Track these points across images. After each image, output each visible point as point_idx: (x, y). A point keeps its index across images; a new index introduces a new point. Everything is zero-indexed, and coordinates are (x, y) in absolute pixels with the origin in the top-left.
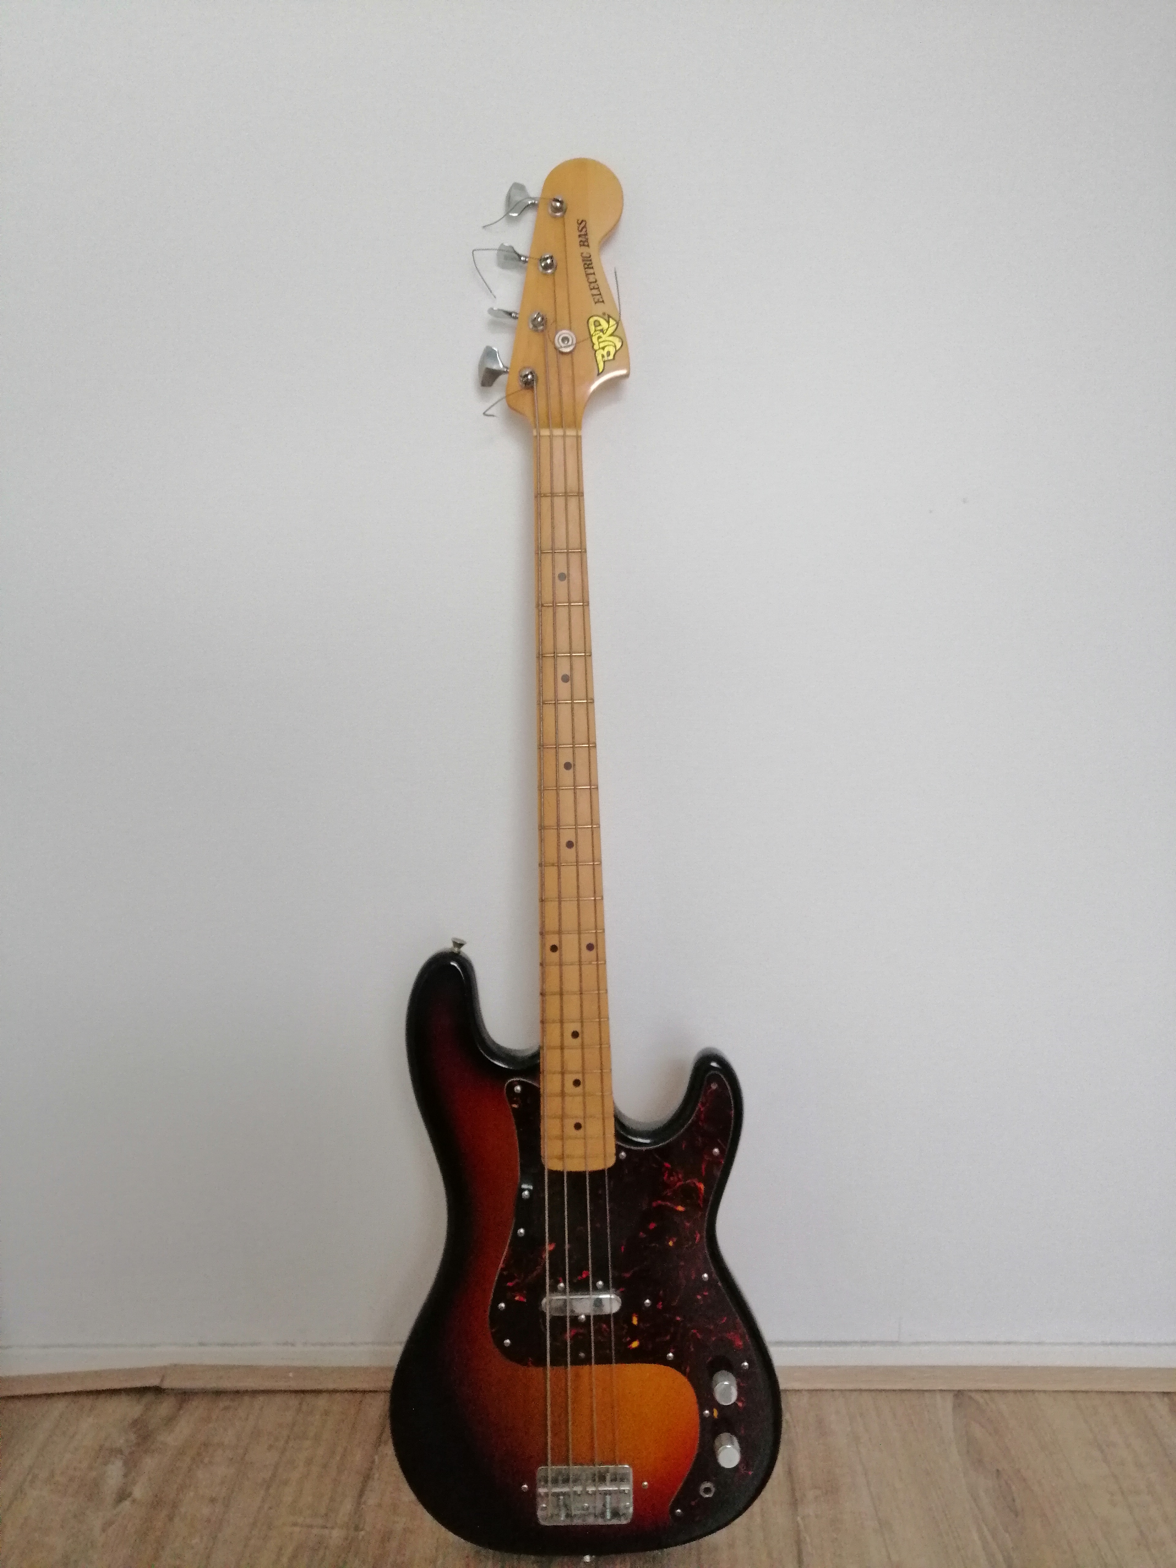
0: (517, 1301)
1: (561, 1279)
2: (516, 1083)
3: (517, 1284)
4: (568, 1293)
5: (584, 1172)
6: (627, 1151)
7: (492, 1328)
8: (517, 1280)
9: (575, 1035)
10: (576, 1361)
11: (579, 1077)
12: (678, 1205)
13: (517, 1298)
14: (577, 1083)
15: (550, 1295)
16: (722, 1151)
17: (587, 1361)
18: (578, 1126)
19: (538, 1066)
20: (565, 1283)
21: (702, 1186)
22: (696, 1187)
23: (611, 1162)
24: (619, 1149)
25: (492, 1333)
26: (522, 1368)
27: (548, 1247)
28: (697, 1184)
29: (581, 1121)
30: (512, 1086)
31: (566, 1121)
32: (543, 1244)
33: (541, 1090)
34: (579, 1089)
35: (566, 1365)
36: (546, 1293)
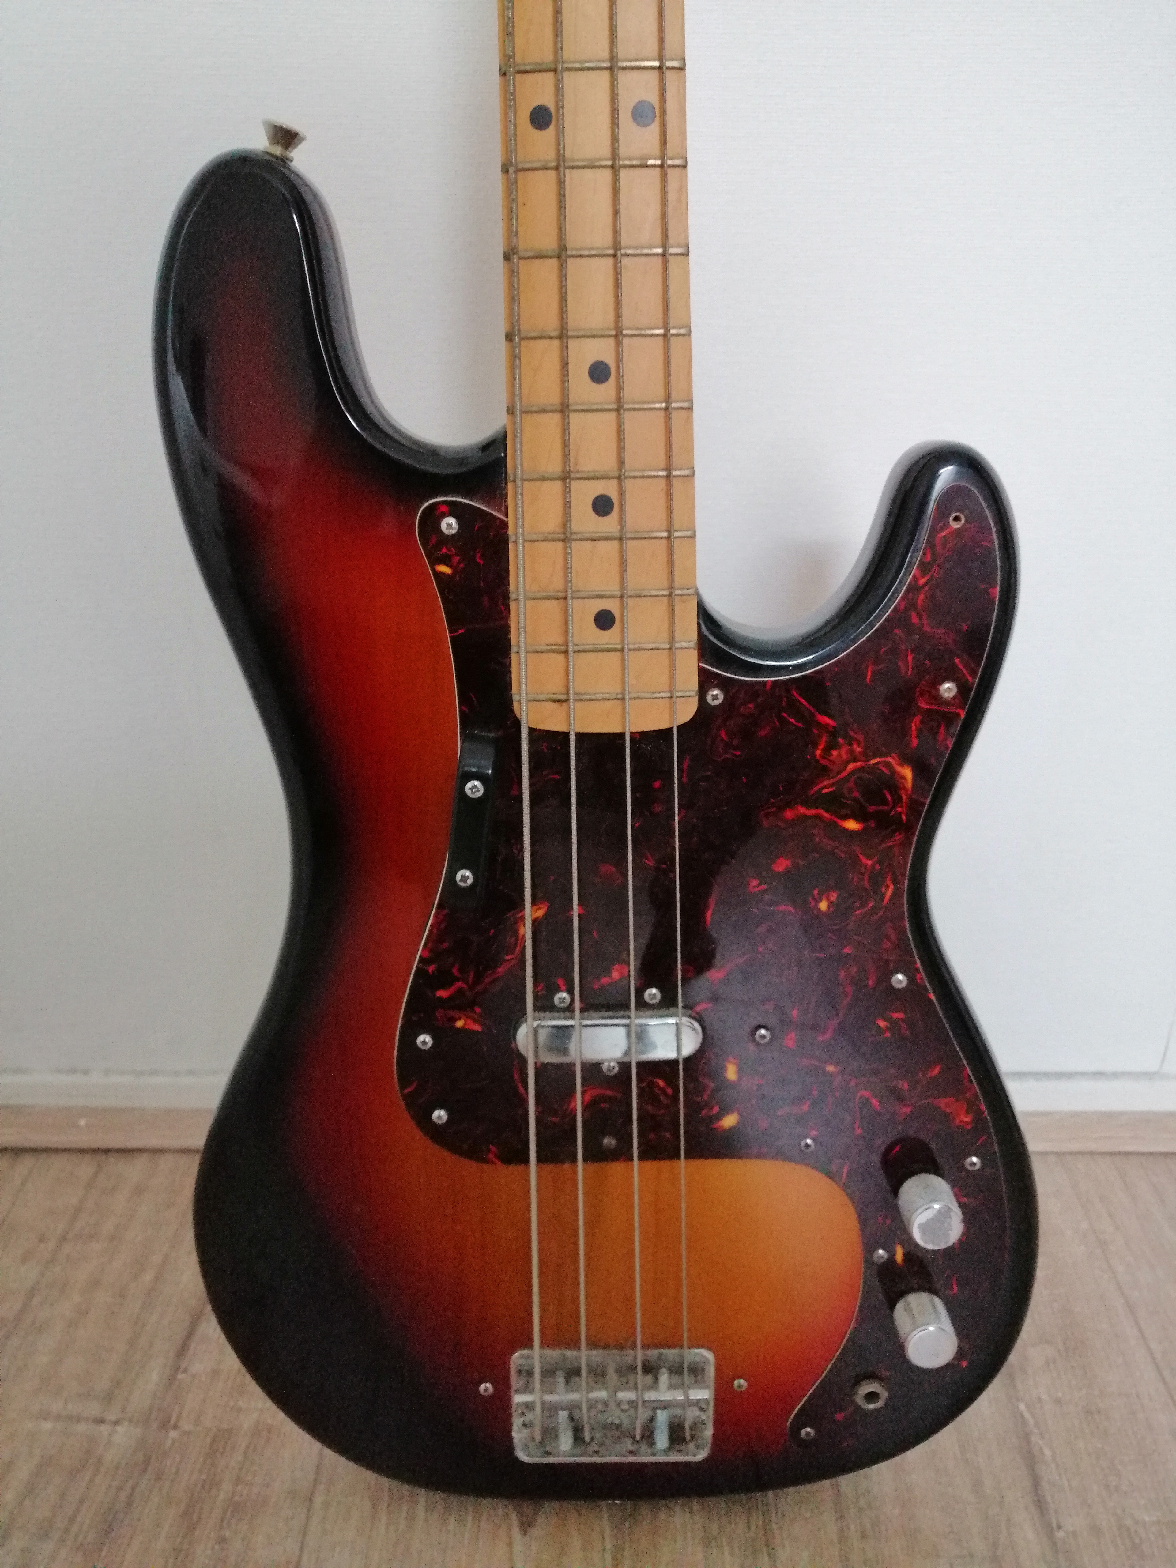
0: (461, 1030)
1: (561, 982)
2: (444, 509)
3: (460, 991)
4: (577, 1012)
5: (621, 735)
6: (724, 684)
7: (402, 1088)
8: (459, 984)
9: (599, 373)
10: (595, 1154)
11: (610, 489)
12: (846, 817)
13: (460, 1024)
14: (602, 506)
15: (535, 1019)
16: (963, 689)
17: (622, 1154)
18: (604, 620)
19: (501, 463)
20: (571, 991)
21: (907, 773)
22: (894, 772)
23: (687, 711)
24: (706, 680)
25: (404, 1096)
26: (471, 1167)
27: (530, 913)
28: (899, 769)
29: (612, 606)
30: (432, 517)
31: (575, 605)
32: (519, 904)
33: (511, 531)
34: (609, 524)
35: (574, 1160)
36: (525, 1014)
